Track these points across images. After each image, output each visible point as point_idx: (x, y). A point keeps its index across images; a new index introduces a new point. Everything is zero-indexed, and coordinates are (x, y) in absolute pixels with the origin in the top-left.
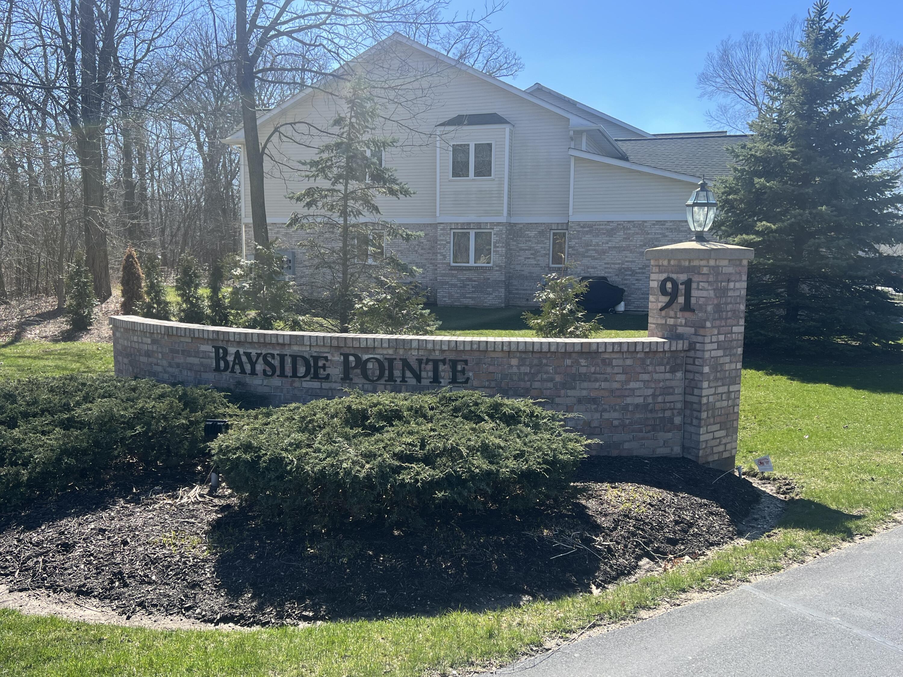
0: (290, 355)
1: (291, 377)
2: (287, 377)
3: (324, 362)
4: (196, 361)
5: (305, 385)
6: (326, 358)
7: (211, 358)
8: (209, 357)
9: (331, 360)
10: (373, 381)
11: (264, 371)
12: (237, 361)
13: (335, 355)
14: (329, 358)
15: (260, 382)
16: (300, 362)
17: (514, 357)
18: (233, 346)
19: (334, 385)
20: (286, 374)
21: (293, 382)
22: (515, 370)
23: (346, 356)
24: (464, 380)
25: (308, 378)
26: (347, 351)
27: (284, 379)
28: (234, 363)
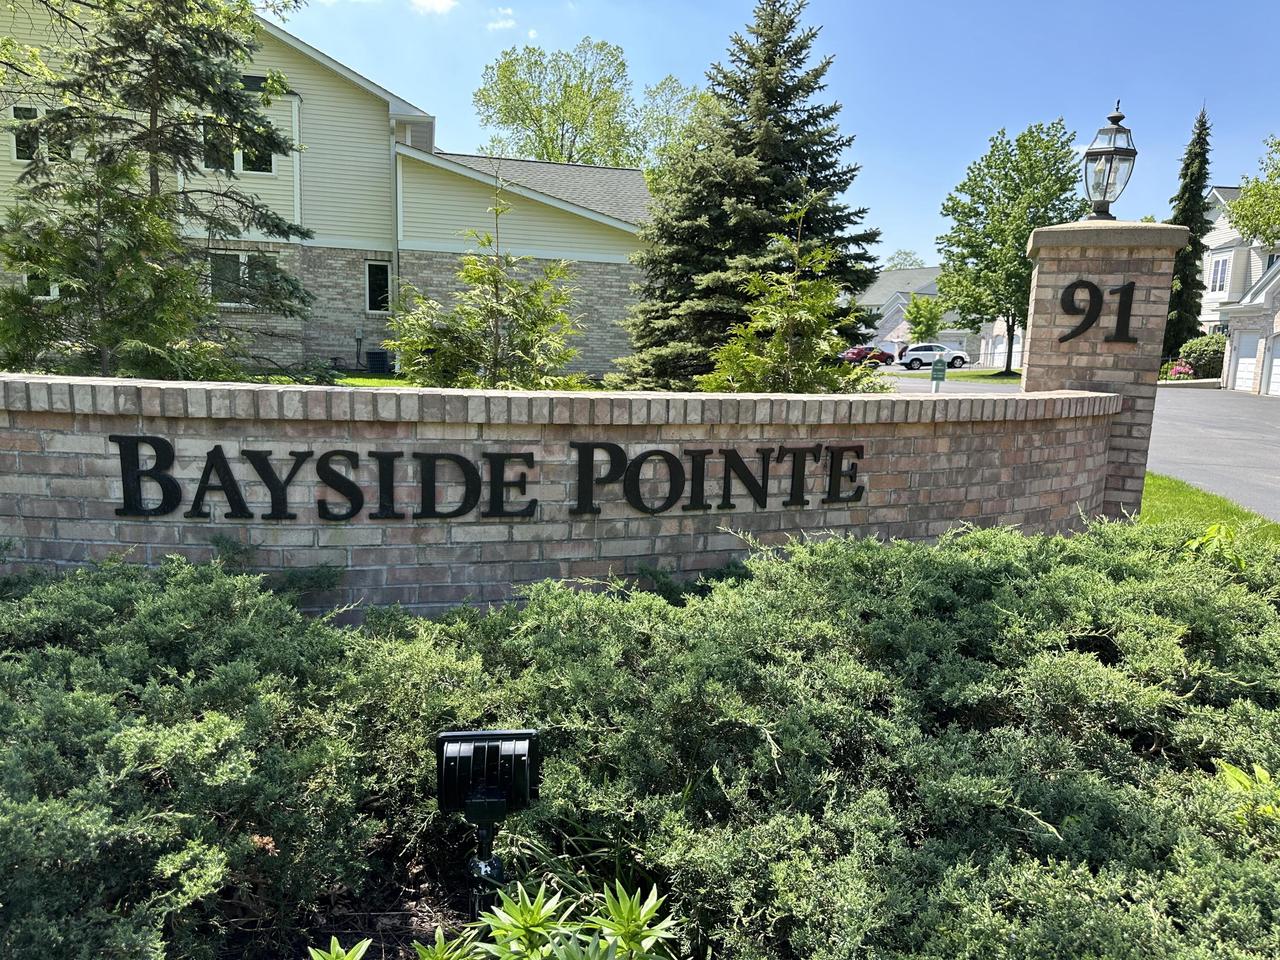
0: (416, 455)
1: (416, 516)
2: (401, 517)
3: (521, 468)
4: (35, 485)
5: (460, 534)
6: (528, 460)
7: (103, 475)
8: (93, 473)
9: (542, 464)
10: (653, 512)
11: (322, 505)
12: (214, 480)
13: (556, 448)
14: (537, 458)
15: (306, 538)
16: (446, 474)
17: (944, 435)
18: (198, 435)
19: (547, 531)
20: (398, 508)
21: (424, 529)
22: (943, 463)
23: (586, 451)
24: (851, 494)
25: (470, 517)
26: (590, 436)
27: (392, 526)
28: (204, 487)
